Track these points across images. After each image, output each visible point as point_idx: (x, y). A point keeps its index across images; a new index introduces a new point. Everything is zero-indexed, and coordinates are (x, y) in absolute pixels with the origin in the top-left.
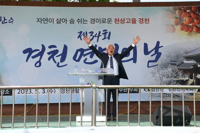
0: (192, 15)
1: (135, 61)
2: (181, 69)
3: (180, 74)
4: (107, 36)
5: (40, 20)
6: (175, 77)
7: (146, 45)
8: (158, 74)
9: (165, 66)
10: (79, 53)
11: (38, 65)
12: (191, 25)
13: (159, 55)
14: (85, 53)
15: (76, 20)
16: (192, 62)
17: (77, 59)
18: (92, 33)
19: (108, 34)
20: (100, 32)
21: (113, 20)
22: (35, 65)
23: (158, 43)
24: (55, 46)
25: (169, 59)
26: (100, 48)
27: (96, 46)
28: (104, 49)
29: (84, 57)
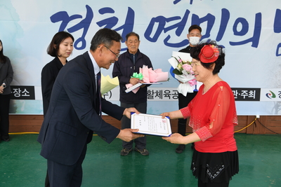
1: (255, 45)
10: (156, 25)
11: (80, 44)
17: (152, 36)
22: (75, 46)
26: (195, 17)
27: (188, 12)
28: (203, 20)
29: (165, 32)
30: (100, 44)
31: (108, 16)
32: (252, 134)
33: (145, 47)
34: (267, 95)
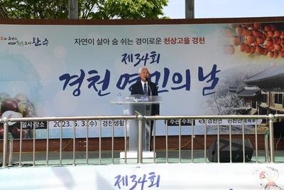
0: (254, 33)
1: (188, 89)
2: (242, 97)
3: (241, 102)
4: (156, 59)
5: (78, 41)
6: (235, 107)
7: (200, 70)
8: (215, 103)
9: (223, 93)
10: (124, 79)
11: (76, 93)
12: (253, 44)
13: (215, 81)
14: (131, 79)
15: (119, 41)
16: (255, 88)
17: (121, 86)
18: (139, 55)
19: (156, 57)
20: (147, 55)
21: (163, 40)
22: (74, 94)
23: (215, 67)
24: (95, 72)
25: (228, 85)
29: (129, 83)
31: (94, 75)
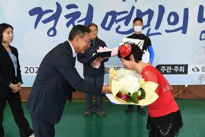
1: (184, 32)
17: (107, 26)
26: (139, 11)
27: (133, 8)
28: (145, 14)
29: (116, 23)
30: (76, 35)
31: (73, 10)
32: (182, 99)
33: (102, 34)
34: (193, 69)
